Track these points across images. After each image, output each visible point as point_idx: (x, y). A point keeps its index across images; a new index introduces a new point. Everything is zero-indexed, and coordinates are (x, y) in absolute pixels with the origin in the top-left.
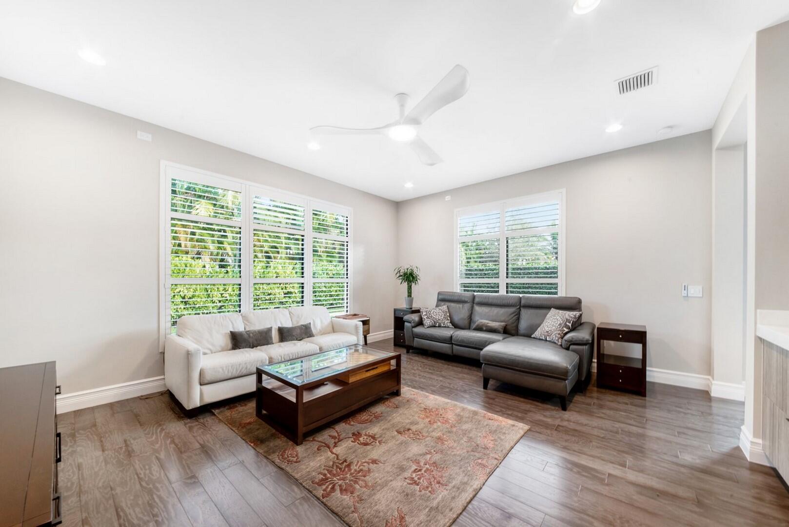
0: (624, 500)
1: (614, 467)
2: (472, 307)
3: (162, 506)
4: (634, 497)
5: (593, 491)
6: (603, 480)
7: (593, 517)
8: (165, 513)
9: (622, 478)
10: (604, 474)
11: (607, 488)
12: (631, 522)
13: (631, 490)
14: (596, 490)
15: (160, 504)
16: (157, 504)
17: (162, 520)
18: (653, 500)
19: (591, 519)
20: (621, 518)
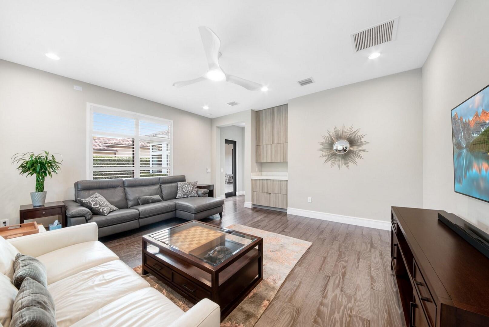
2: (125, 189)
3: (344, 319)
8: (345, 312)
15: (344, 321)
16: (345, 323)
17: (348, 310)
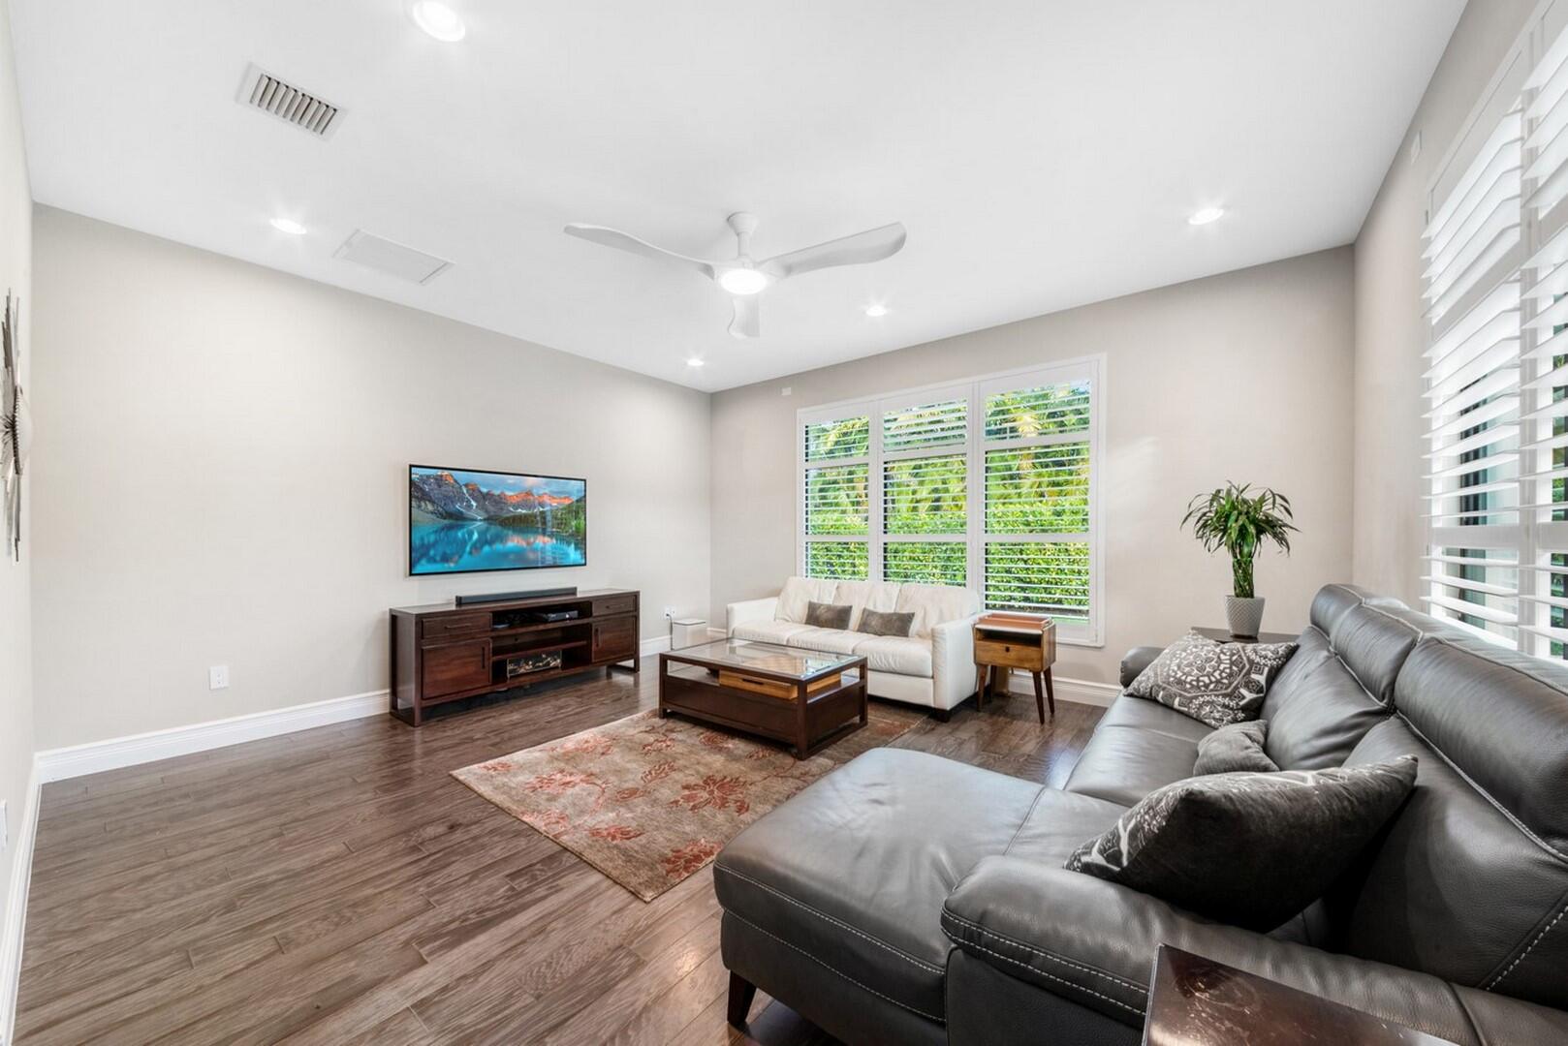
0: (364, 944)
1: (431, 984)
4: (352, 964)
5: (414, 917)
6: (422, 943)
7: (381, 893)
9: (399, 976)
10: (431, 954)
11: (403, 938)
12: (332, 928)
13: (366, 971)
14: (413, 920)
18: (323, 986)
19: (381, 889)
20: (350, 919)
